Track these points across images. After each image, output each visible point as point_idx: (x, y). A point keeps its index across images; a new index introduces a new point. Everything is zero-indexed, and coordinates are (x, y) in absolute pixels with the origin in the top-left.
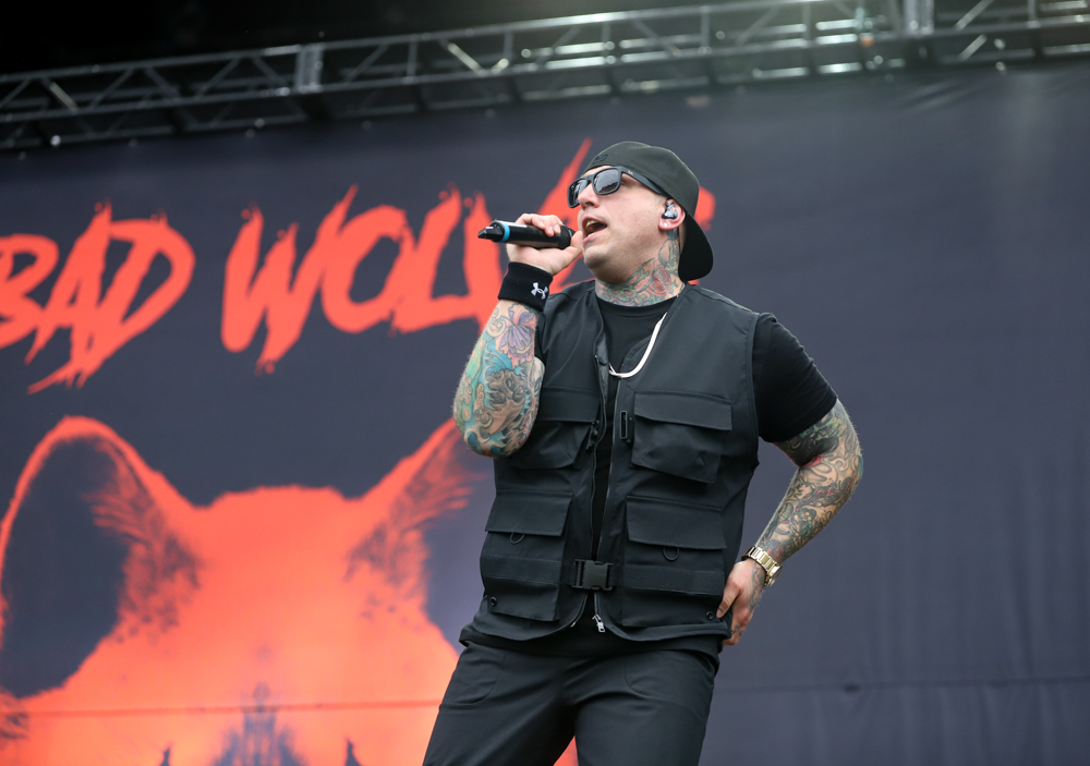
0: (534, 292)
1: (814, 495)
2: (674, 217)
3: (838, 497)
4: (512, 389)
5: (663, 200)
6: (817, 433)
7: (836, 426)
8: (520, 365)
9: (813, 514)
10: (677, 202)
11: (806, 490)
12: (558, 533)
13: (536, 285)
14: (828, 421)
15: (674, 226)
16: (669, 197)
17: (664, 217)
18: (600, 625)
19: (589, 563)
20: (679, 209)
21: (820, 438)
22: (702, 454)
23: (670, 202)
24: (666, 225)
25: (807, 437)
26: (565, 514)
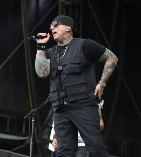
0: (42, 47)
1: (107, 68)
2: (69, 29)
3: (112, 67)
4: (42, 65)
5: (66, 26)
6: (104, 57)
7: (107, 54)
8: (43, 61)
9: (108, 71)
10: (69, 26)
11: (106, 68)
12: (56, 89)
13: (42, 46)
14: (105, 54)
15: (69, 30)
16: (67, 25)
17: (67, 29)
18: (65, 104)
19: (62, 93)
20: (69, 27)
21: (105, 57)
22: (75, 67)
23: (68, 26)
24: (67, 30)
25: (102, 58)
26: (56, 86)
